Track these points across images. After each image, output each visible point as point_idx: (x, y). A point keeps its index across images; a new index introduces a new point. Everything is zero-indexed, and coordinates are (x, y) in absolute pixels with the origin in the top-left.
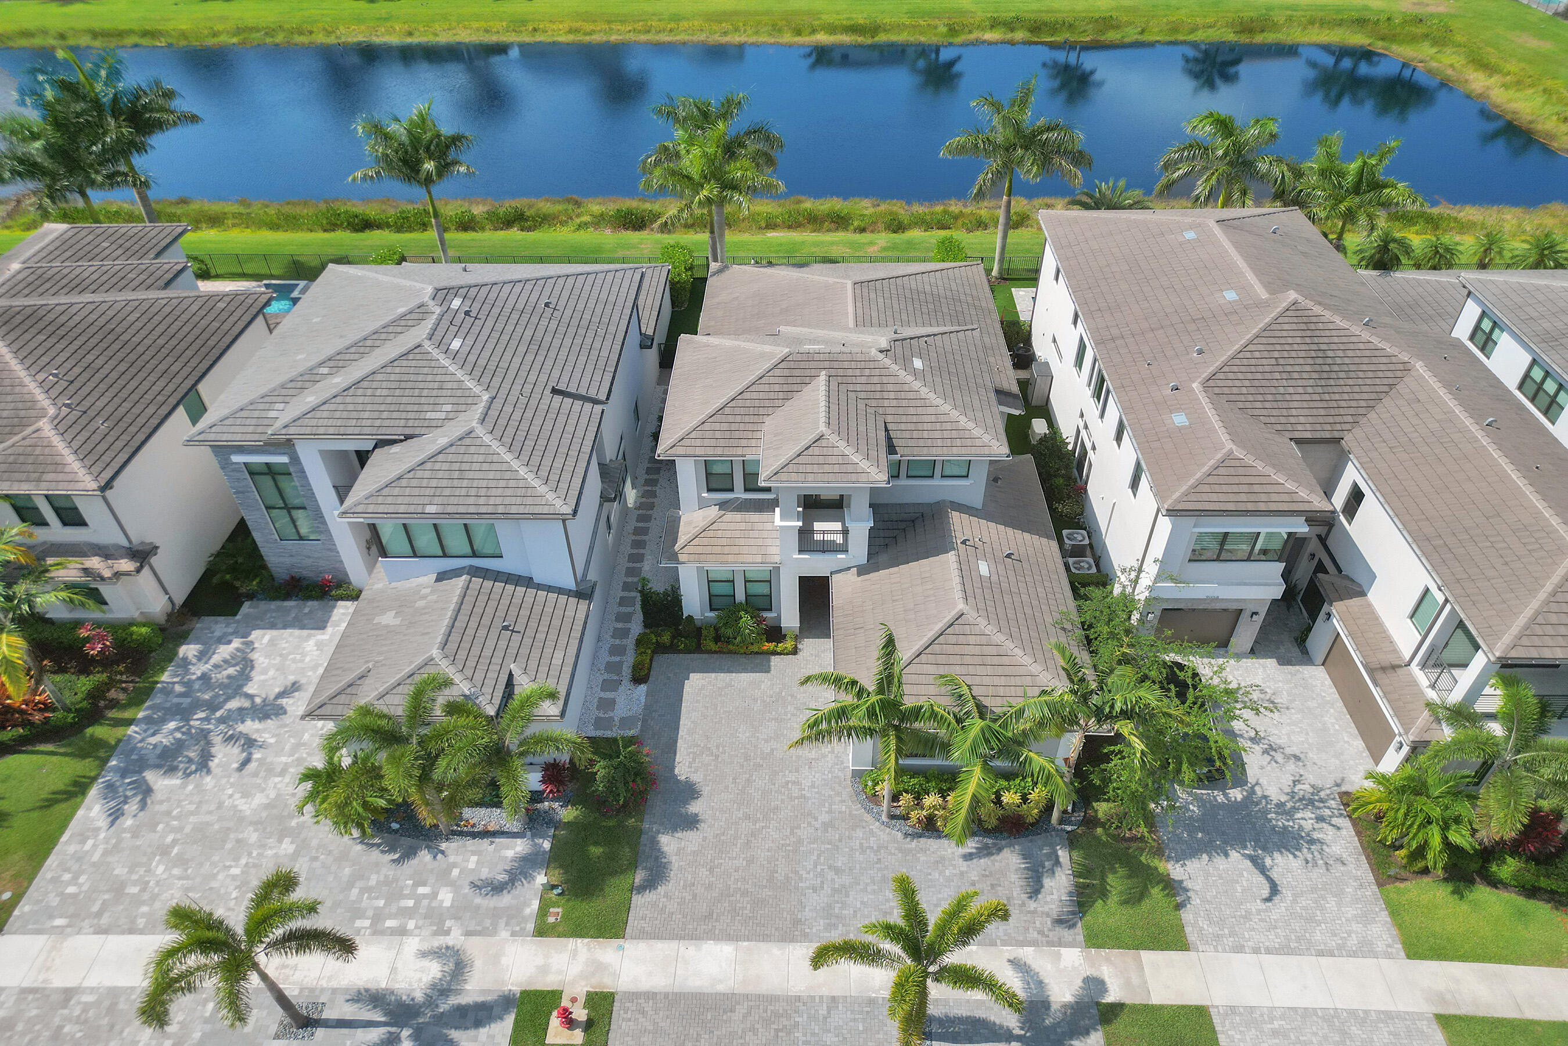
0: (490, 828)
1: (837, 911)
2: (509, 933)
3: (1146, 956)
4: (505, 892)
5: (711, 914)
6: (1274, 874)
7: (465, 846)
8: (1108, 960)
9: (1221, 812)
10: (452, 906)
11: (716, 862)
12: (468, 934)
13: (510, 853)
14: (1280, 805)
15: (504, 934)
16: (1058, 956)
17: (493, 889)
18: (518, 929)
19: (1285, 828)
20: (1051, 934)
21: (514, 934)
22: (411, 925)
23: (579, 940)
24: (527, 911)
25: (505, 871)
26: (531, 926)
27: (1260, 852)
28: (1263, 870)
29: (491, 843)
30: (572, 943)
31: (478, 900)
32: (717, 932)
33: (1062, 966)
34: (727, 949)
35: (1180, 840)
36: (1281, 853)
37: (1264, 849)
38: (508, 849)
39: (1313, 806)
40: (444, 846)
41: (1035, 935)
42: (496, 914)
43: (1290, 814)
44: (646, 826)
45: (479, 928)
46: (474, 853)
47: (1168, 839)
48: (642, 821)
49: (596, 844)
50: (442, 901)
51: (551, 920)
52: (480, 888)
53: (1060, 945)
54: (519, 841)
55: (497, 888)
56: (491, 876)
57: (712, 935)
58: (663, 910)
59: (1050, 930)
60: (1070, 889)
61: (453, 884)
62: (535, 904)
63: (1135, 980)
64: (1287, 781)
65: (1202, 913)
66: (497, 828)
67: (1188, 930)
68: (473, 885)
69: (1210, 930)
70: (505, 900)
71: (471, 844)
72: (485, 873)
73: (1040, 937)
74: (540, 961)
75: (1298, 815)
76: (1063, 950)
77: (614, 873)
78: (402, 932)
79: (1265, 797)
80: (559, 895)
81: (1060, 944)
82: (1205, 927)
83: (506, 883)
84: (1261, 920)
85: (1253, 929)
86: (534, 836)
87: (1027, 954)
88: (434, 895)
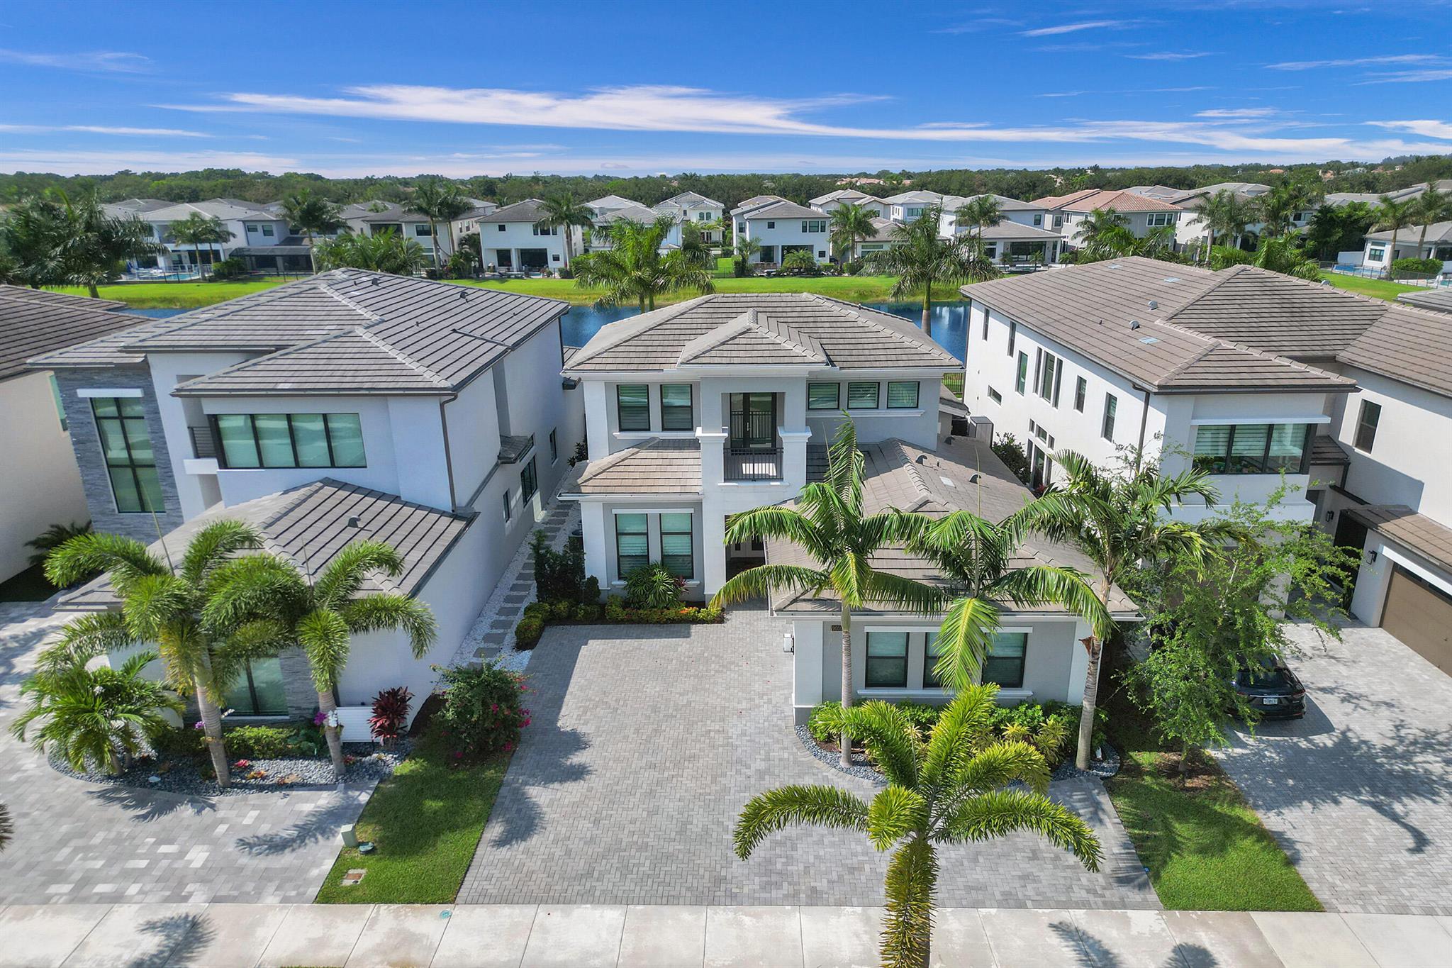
0: (287, 781)
1: (779, 866)
2: (278, 899)
3: (1259, 918)
4: (287, 851)
5: (590, 874)
6: (1414, 821)
7: (246, 800)
8: (1204, 924)
9: (1310, 758)
10: (203, 867)
11: (604, 813)
12: (216, 900)
13: (308, 807)
14: (1386, 750)
15: (271, 899)
16: (1127, 921)
17: (270, 848)
18: (293, 893)
19: (1406, 772)
20: (1107, 893)
21: (285, 900)
22: (133, 889)
23: (384, 907)
24: (315, 872)
25: (296, 826)
26: (314, 891)
27: (1382, 798)
28: (1395, 818)
29: (285, 796)
30: (370, 910)
31: (244, 860)
32: (597, 893)
33: (1134, 932)
34: (612, 915)
35: (1265, 788)
36: (1412, 798)
37: (1386, 794)
38: (307, 802)
39: (1434, 749)
40: (214, 800)
41: (1084, 894)
42: (265, 877)
43: (1406, 757)
44: (509, 777)
45: (235, 893)
46: (254, 807)
47: (1247, 786)
48: (505, 772)
49: (436, 797)
50: (190, 862)
51: (348, 882)
52: (251, 846)
53: (1125, 907)
54: (325, 794)
55: (276, 846)
56: (273, 832)
57: (589, 897)
58: (518, 869)
59: (1104, 888)
60: (1123, 840)
61: (214, 843)
62: (328, 864)
63: (1254, 948)
64: (1387, 727)
65: (1327, 867)
66: (299, 780)
67: (1313, 886)
68: (242, 843)
69: (1347, 886)
70: (287, 859)
71: (254, 797)
72: (264, 829)
73: (1091, 898)
74: (317, 932)
75: (1416, 759)
76: (1130, 913)
77: (453, 828)
78: (117, 898)
79: (1365, 742)
80: (367, 853)
81: (1124, 905)
82: (1338, 882)
83: (294, 840)
84: (1419, 874)
85: (1411, 886)
86: (347, 788)
87: (1077, 918)
88: (182, 854)
